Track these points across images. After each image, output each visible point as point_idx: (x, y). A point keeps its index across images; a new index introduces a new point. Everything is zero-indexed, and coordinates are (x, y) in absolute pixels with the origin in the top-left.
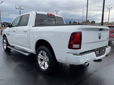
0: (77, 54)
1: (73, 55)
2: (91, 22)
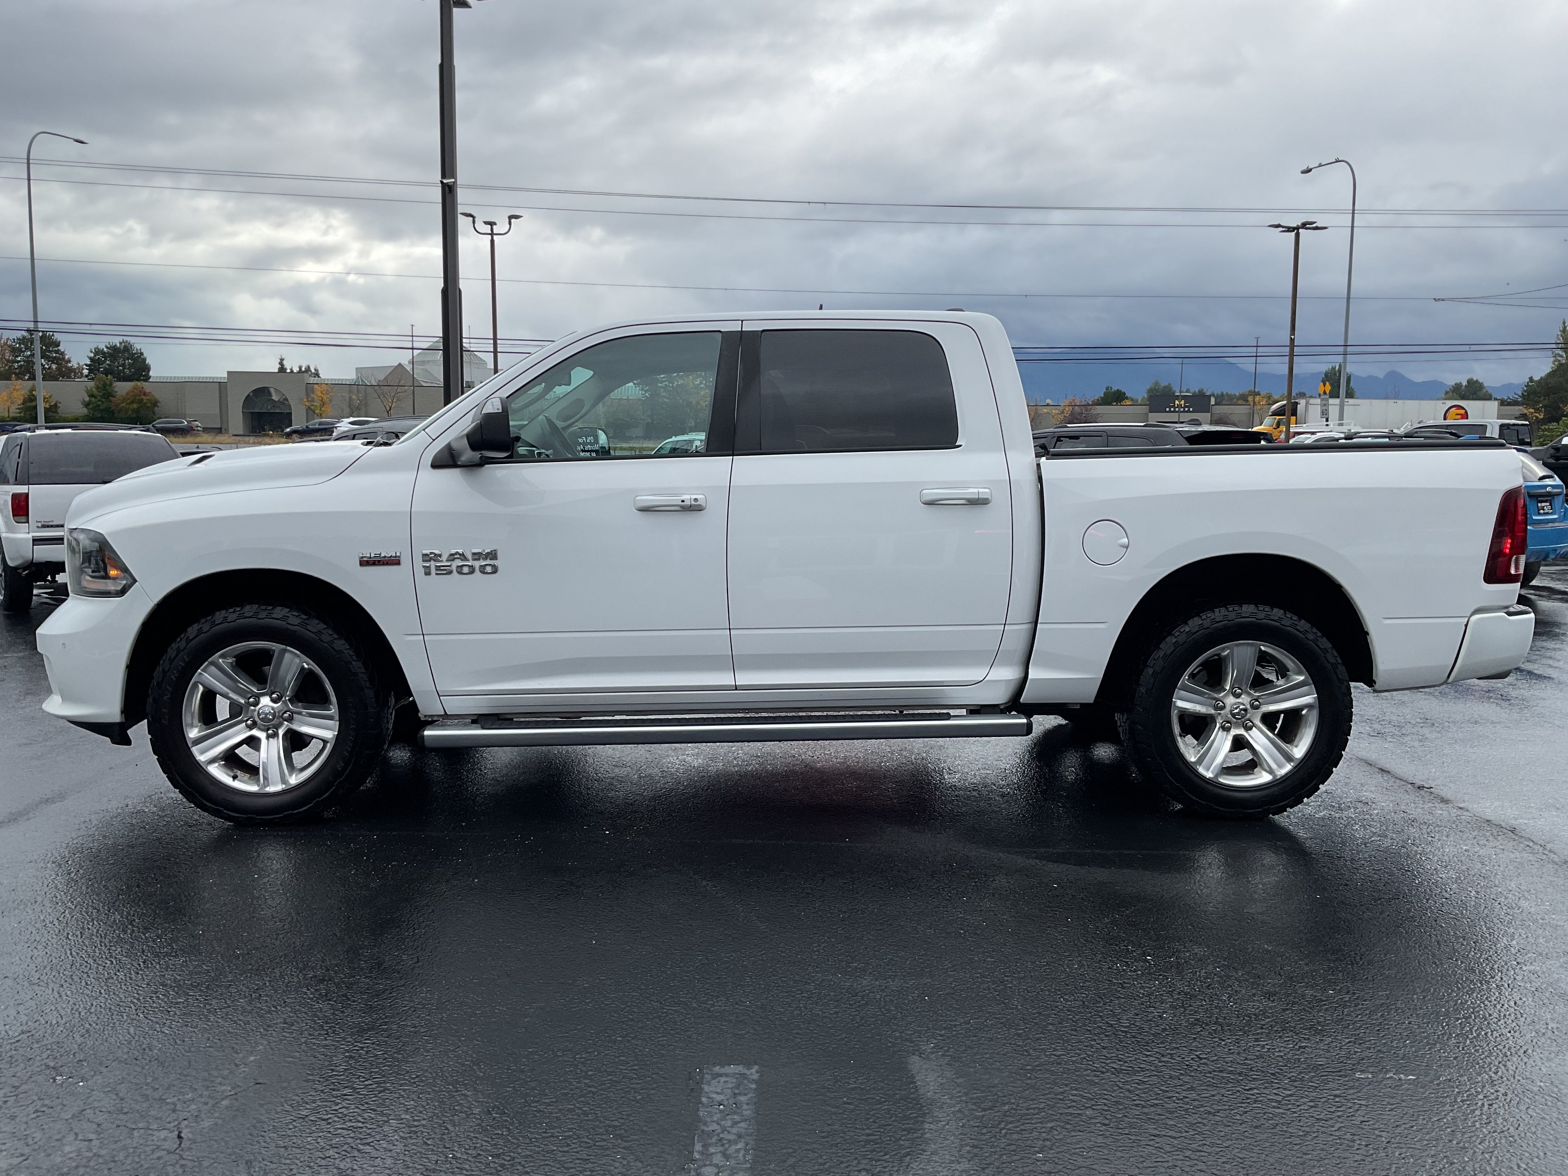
2: (89, 363)
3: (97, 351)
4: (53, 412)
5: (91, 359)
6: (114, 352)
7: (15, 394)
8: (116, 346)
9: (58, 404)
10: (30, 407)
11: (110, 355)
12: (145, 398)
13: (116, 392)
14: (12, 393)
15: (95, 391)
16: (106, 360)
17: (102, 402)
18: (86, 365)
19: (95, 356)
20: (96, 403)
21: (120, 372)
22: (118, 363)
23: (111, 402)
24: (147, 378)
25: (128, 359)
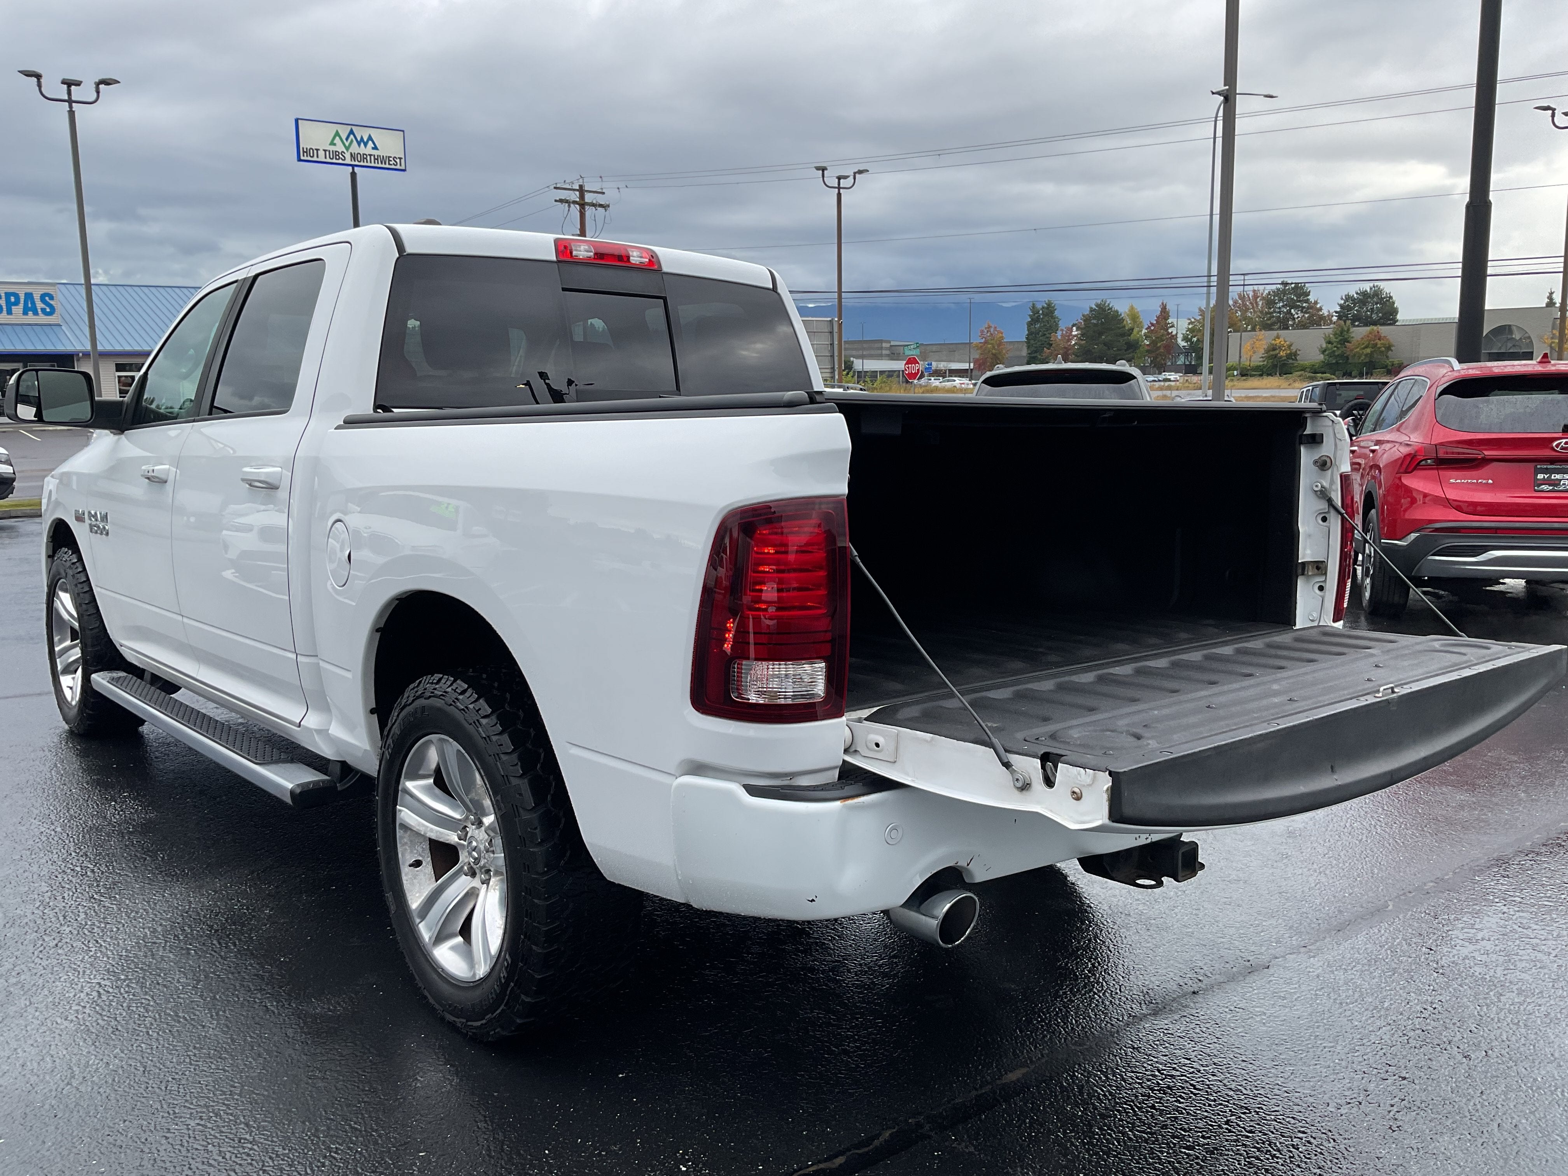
0: (804, 781)
1: (753, 791)
2: (1338, 310)
3: (1348, 298)
4: (1293, 360)
5: (1341, 306)
6: (1364, 298)
7: (1258, 344)
8: (1366, 291)
9: (1298, 352)
10: (1272, 355)
11: (1360, 301)
12: (1379, 342)
13: (1353, 337)
14: (1254, 343)
15: (1333, 339)
16: (1355, 306)
17: (1338, 348)
18: (1336, 312)
19: (1345, 303)
20: (1332, 348)
21: (1367, 316)
22: (1367, 308)
23: (1345, 347)
24: (1394, 321)
25: (1377, 304)
